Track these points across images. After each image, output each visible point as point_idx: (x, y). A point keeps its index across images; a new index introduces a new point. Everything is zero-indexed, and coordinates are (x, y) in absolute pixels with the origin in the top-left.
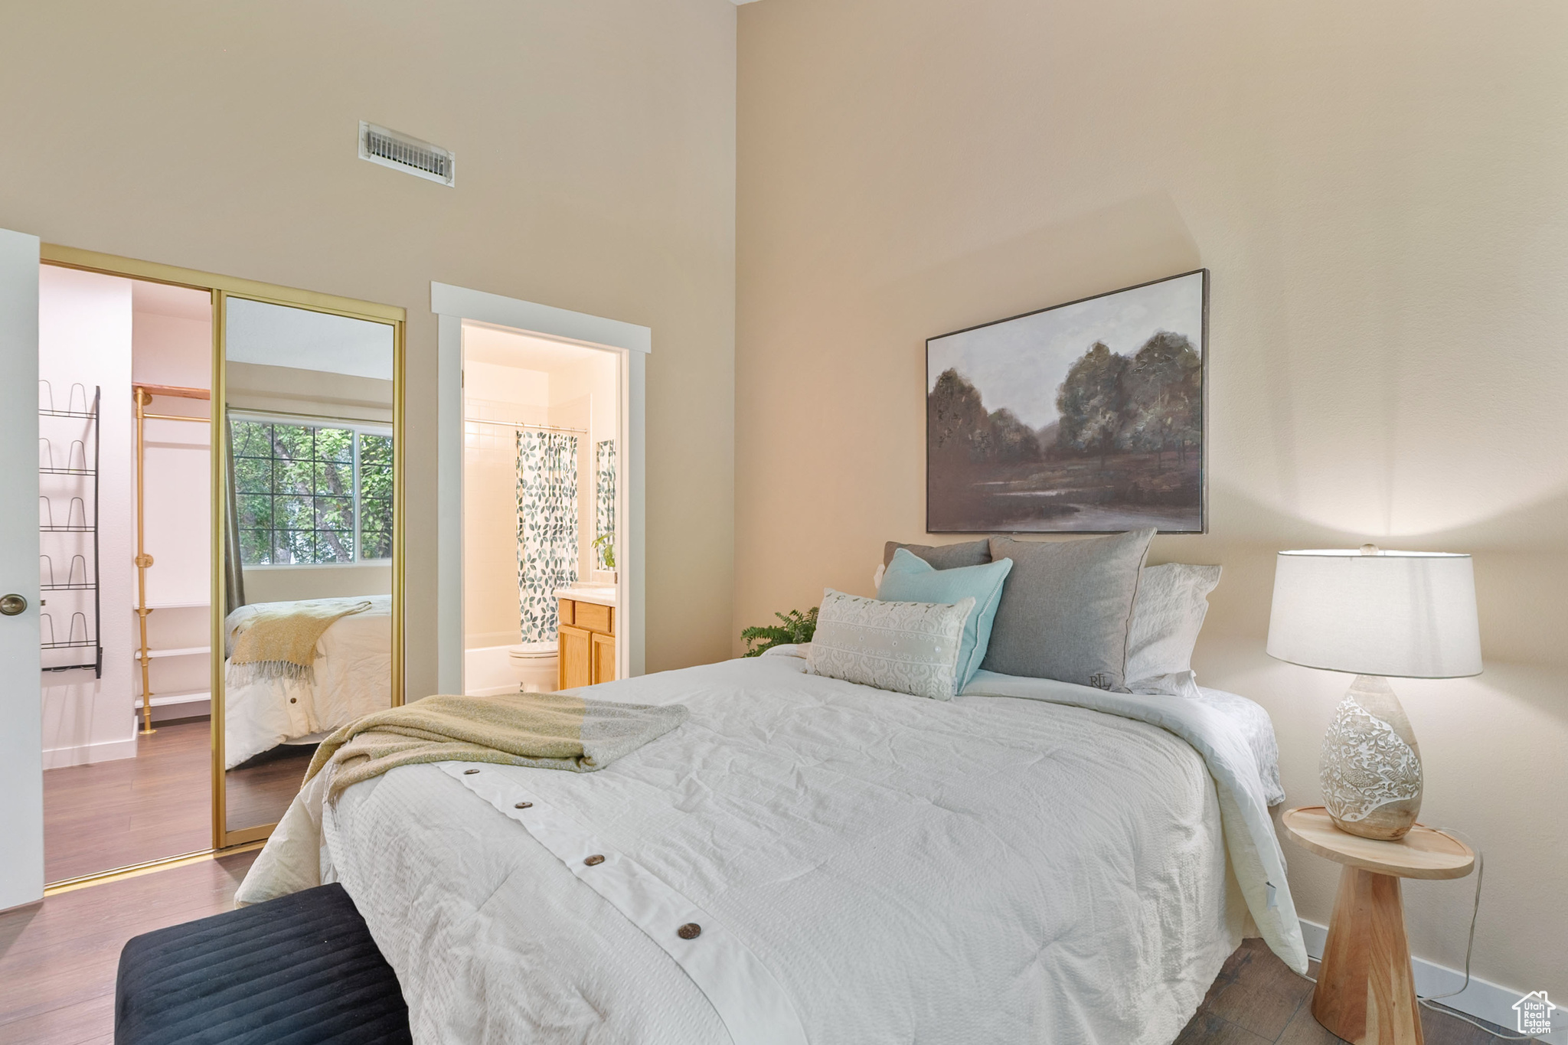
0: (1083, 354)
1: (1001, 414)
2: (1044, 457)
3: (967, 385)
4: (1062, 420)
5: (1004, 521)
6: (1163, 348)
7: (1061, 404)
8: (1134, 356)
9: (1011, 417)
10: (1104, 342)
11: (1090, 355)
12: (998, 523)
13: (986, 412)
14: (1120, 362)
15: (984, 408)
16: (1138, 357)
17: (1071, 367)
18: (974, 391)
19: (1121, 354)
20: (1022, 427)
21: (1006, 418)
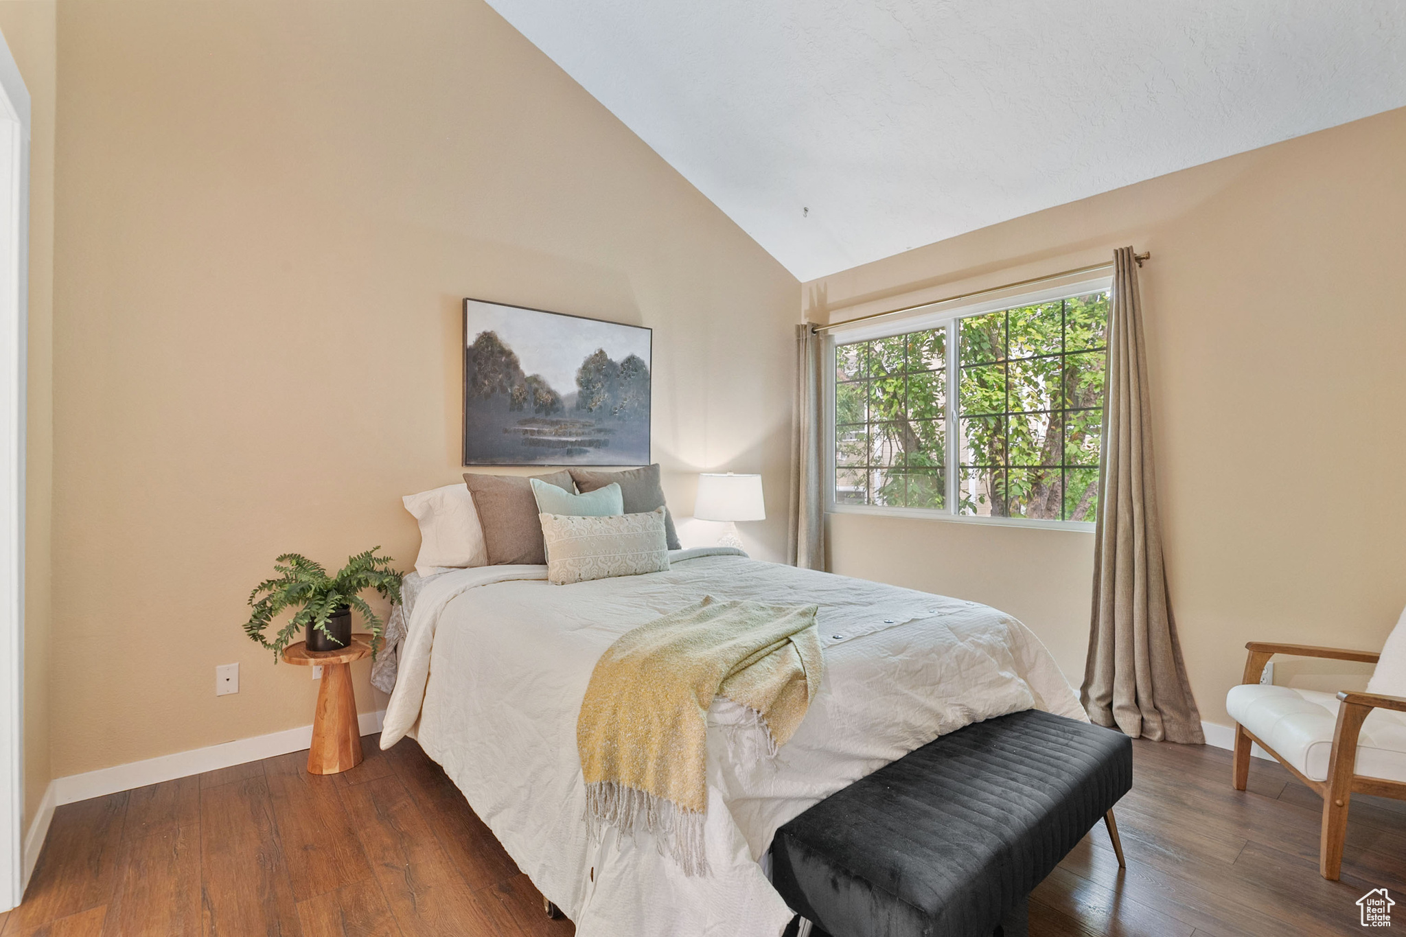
0: (593, 354)
1: (535, 379)
2: (567, 415)
3: (507, 348)
4: (580, 392)
5: (538, 457)
6: (632, 363)
7: (580, 382)
8: (620, 364)
9: (544, 383)
10: (604, 350)
11: (596, 355)
12: (534, 458)
13: (523, 374)
14: (611, 364)
15: (522, 370)
16: (622, 365)
17: (585, 359)
18: (513, 355)
19: (614, 360)
20: (552, 391)
21: (540, 382)
